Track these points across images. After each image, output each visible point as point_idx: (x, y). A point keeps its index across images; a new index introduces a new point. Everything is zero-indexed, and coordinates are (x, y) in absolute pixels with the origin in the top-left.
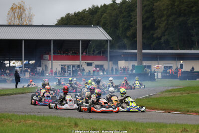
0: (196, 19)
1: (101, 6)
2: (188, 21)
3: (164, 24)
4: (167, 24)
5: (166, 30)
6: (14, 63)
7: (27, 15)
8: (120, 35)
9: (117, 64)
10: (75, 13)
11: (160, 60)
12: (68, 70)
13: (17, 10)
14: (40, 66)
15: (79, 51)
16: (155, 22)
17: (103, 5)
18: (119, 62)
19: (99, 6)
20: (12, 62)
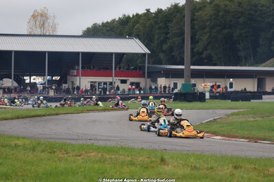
0: (243, 31)
1: (133, 16)
2: (234, 34)
3: (207, 37)
4: (210, 37)
5: (209, 43)
6: (34, 79)
7: (51, 24)
8: (155, 49)
9: (155, 81)
10: (103, 23)
11: (206, 78)
12: (99, 88)
13: (39, 18)
14: (66, 83)
15: (112, 66)
16: (196, 35)
17: (135, 14)
18: (158, 79)
19: (131, 16)
20: (32, 78)
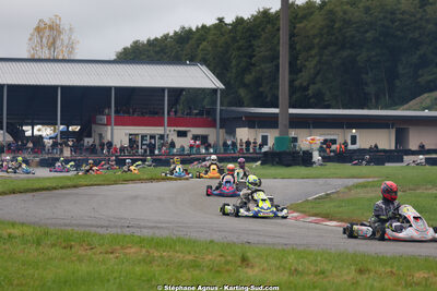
0: (373, 53)
1: (197, 28)
2: (359, 58)
3: (315, 62)
4: (319, 62)
5: (318, 74)
6: (39, 130)
7: (66, 42)
8: (232, 82)
9: (232, 133)
10: (149, 41)
11: (314, 128)
12: (142, 144)
13: (47, 33)
14: (90, 136)
15: (163, 109)
17: (200, 26)
18: (238, 130)
19: (194, 29)
20: (36, 128)
